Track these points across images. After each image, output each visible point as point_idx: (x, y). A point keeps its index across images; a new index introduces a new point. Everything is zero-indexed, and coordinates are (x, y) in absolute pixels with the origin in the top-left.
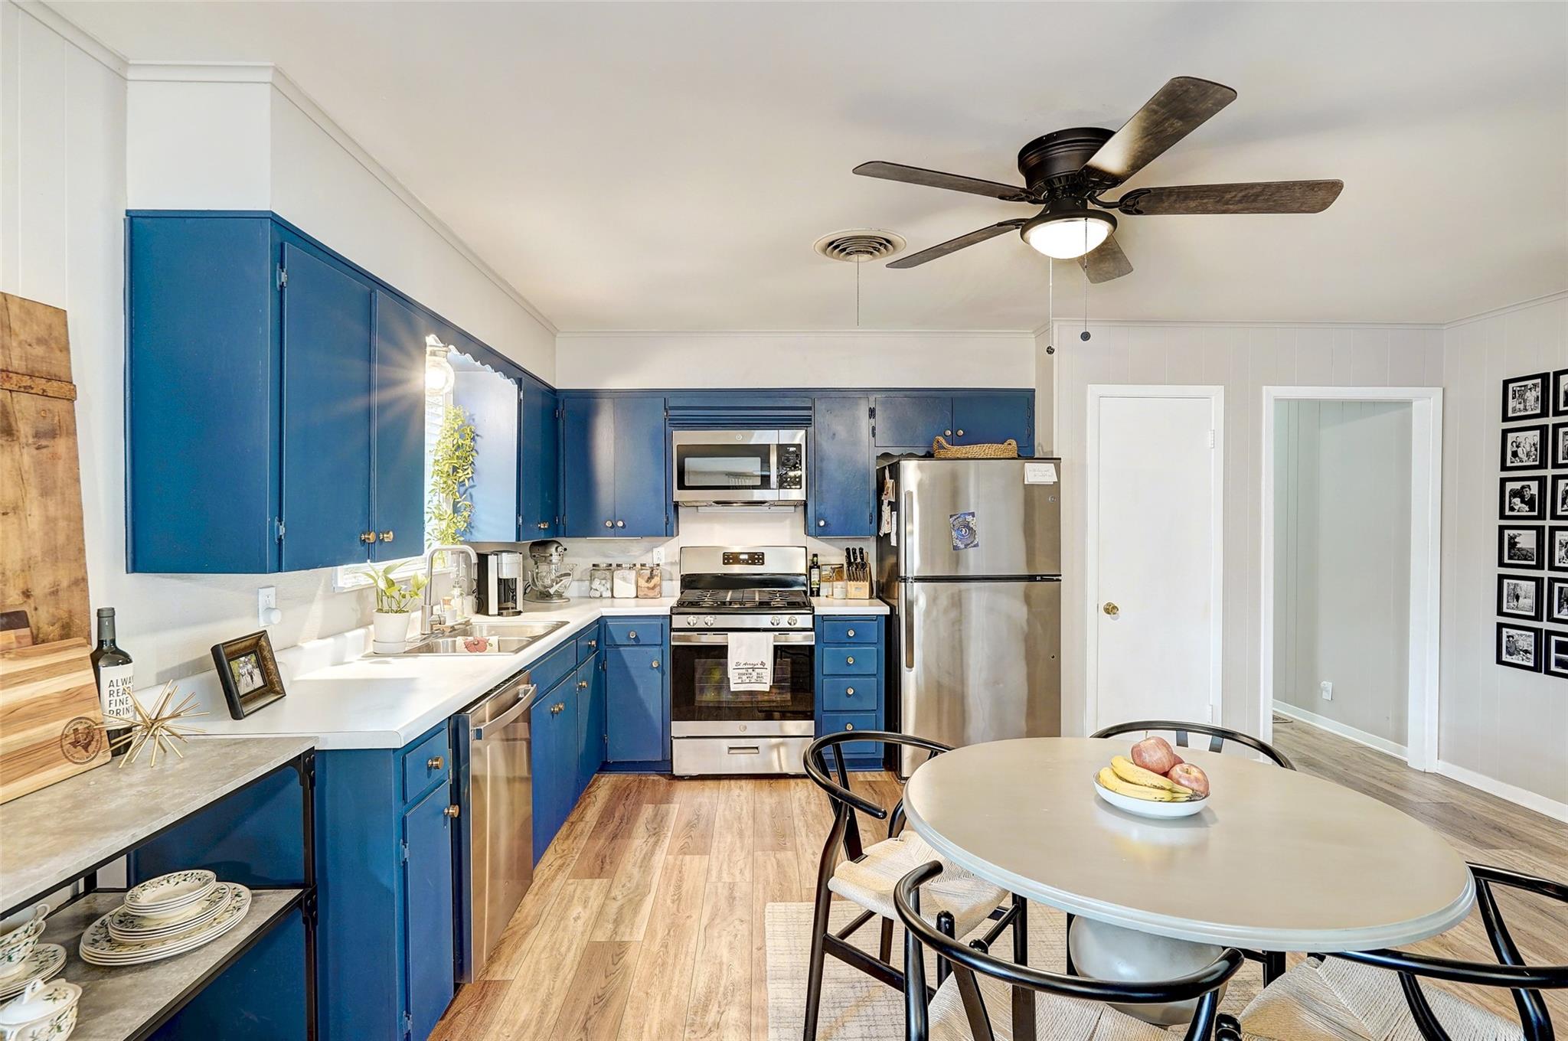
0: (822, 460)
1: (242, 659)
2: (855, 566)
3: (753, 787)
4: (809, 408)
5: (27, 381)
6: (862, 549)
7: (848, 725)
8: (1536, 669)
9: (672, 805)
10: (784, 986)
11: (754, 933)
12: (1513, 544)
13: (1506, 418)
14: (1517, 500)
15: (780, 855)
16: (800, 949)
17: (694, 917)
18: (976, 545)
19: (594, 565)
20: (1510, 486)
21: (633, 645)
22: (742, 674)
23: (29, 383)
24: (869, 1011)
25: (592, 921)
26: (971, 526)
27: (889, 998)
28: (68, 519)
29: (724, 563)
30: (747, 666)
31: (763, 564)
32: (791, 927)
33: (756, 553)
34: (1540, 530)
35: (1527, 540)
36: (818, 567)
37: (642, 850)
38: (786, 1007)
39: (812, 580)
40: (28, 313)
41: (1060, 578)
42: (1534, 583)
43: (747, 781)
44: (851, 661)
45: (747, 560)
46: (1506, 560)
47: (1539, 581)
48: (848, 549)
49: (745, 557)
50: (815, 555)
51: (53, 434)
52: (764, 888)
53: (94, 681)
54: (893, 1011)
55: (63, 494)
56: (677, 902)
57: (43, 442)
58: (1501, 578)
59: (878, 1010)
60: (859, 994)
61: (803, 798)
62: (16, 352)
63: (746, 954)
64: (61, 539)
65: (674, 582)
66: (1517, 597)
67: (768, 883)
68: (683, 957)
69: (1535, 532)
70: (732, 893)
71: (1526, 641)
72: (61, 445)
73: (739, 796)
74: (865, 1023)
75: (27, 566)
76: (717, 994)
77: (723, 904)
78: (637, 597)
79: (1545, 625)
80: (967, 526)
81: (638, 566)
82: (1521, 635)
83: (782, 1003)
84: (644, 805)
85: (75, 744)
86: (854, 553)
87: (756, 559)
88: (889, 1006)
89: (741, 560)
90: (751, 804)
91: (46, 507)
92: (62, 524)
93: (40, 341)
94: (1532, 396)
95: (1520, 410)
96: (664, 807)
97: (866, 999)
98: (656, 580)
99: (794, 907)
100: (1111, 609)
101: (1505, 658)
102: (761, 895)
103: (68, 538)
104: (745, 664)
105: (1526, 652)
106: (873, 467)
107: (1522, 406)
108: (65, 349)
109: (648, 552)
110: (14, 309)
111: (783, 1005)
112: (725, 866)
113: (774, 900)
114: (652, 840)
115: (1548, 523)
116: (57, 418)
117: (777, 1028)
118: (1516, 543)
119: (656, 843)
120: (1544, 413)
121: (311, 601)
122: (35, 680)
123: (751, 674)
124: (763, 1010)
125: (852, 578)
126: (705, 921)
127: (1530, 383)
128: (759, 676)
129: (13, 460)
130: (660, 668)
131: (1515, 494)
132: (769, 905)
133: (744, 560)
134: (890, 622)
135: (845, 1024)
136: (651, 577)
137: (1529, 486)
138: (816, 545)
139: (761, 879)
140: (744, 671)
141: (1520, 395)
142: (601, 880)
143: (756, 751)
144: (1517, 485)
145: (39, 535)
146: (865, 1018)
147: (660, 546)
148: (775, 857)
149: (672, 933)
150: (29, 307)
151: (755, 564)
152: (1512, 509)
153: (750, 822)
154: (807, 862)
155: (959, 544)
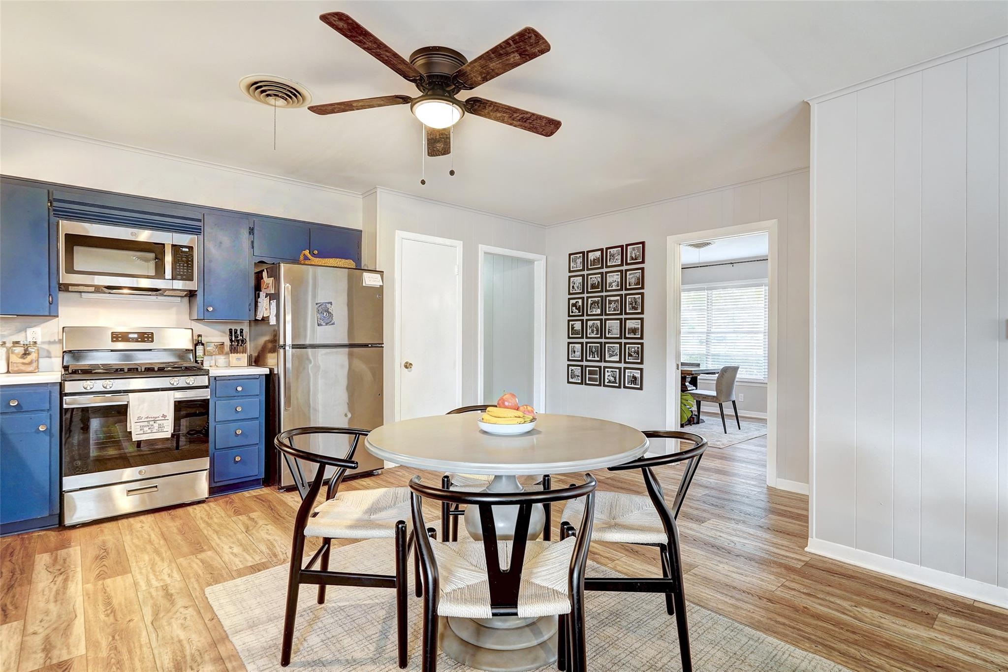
0: (210, 261)
2: (237, 342)
3: (153, 518)
4: (199, 220)
6: (243, 330)
7: (236, 458)
8: (581, 383)
9: (71, 550)
10: (246, 634)
11: (202, 611)
12: (573, 328)
13: (570, 271)
14: (574, 308)
15: (202, 556)
16: (248, 607)
17: (136, 619)
18: (333, 324)
20: (572, 302)
22: (142, 426)
24: (320, 625)
25: (13, 658)
26: (330, 311)
27: (331, 612)
29: (113, 341)
30: (148, 420)
31: (152, 341)
32: (234, 598)
33: (145, 333)
34: (582, 321)
35: (578, 326)
36: (203, 344)
37: (51, 589)
38: (254, 647)
39: (197, 354)
41: (383, 345)
42: (580, 345)
43: (146, 516)
44: (239, 409)
45: (137, 338)
46: (571, 336)
47: (582, 343)
48: (231, 330)
49: (136, 336)
50: (199, 336)
52: (197, 580)
54: (337, 619)
56: (113, 614)
58: (569, 343)
59: (326, 622)
60: (308, 618)
61: (203, 516)
63: (201, 627)
65: (53, 359)
66: (574, 352)
67: (199, 576)
68: (138, 650)
69: (580, 322)
70: (167, 591)
71: (578, 371)
73: (142, 527)
74: (320, 632)
76: (185, 662)
77: (162, 602)
78: (8, 372)
79: (585, 363)
80: (327, 311)
81: (9, 345)
82: (576, 369)
83: (250, 645)
84: (37, 556)
86: (236, 333)
87: (146, 337)
88: (332, 617)
89: (130, 338)
90: (157, 530)
94: (580, 261)
95: (575, 268)
96: (62, 553)
97: (314, 619)
98: (33, 356)
99: (231, 584)
100: (408, 366)
101: (571, 380)
102: (196, 586)
104: (147, 418)
105: (578, 376)
106: (253, 270)
107: (575, 266)
109: (20, 331)
111: (251, 646)
112: (151, 576)
113: (209, 585)
114: (60, 579)
115: (585, 318)
117: (253, 661)
118: (574, 327)
119: (66, 580)
120: (583, 270)
123: (152, 425)
124: (235, 656)
125: (233, 350)
126: (148, 618)
127: (578, 255)
128: (160, 426)
130: (49, 432)
131: (574, 305)
132: (208, 590)
133: (133, 339)
134: (271, 380)
135: (306, 639)
136: (26, 354)
137: (578, 302)
138: (200, 328)
139: (191, 575)
140: (146, 424)
141: (575, 261)
142: (10, 624)
143: (156, 489)
144: (574, 301)
146: (318, 630)
147: (35, 326)
148: (197, 559)
149: (117, 637)
151: (144, 341)
152: (572, 312)
153: (162, 542)
154: (227, 554)
155: (322, 323)
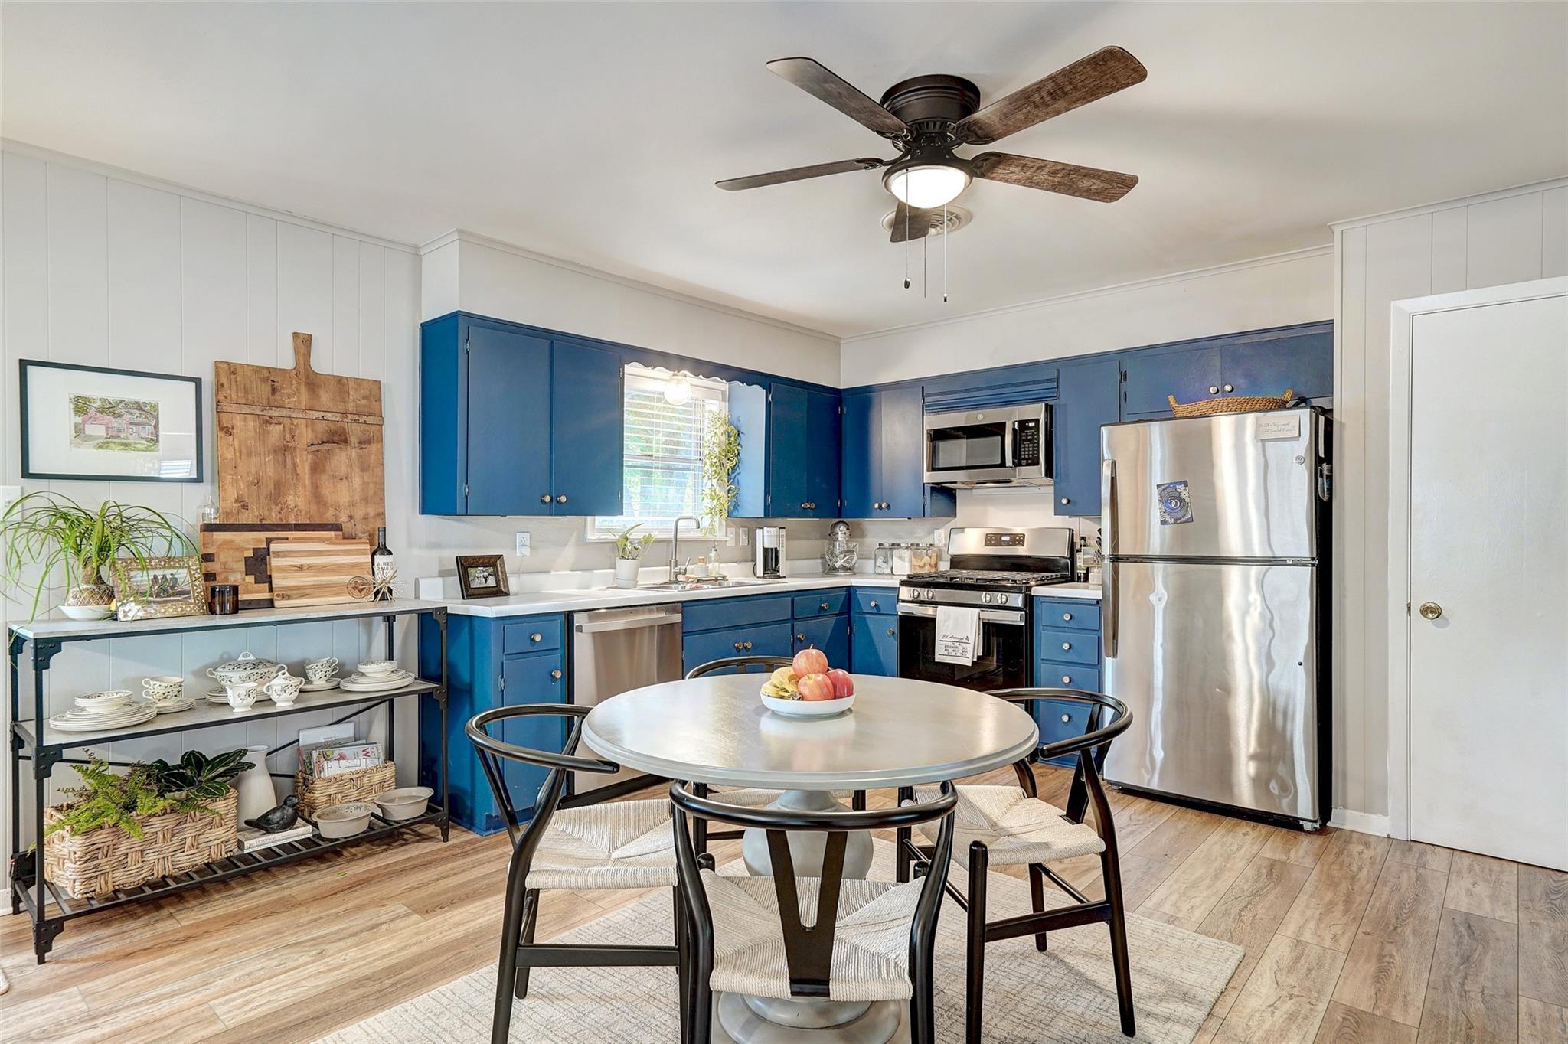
1: (482, 568)
5: (356, 417)
19: (880, 545)
21: (876, 614)
22: (948, 646)
23: (357, 418)
28: (376, 483)
30: (953, 640)
31: (1021, 546)
33: (1017, 535)
40: (359, 385)
45: (1008, 542)
49: (1007, 538)
51: (369, 442)
53: (370, 561)
55: (373, 471)
57: (364, 446)
62: (351, 404)
64: (371, 493)
72: (373, 447)
75: (352, 504)
85: (355, 588)
89: (1003, 541)
91: (363, 478)
92: (372, 485)
93: (364, 398)
103: (375, 492)
104: (952, 637)
108: (379, 400)
109: (929, 534)
110: (351, 384)
116: (371, 435)
121: (565, 545)
122: (339, 555)
123: (957, 647)
129: (347, 455)
130: (892, 634)
133: (1005, 541)
140: (950, 644)
145: (358, 490)
150: (358, 382)
155: (1168, 519)
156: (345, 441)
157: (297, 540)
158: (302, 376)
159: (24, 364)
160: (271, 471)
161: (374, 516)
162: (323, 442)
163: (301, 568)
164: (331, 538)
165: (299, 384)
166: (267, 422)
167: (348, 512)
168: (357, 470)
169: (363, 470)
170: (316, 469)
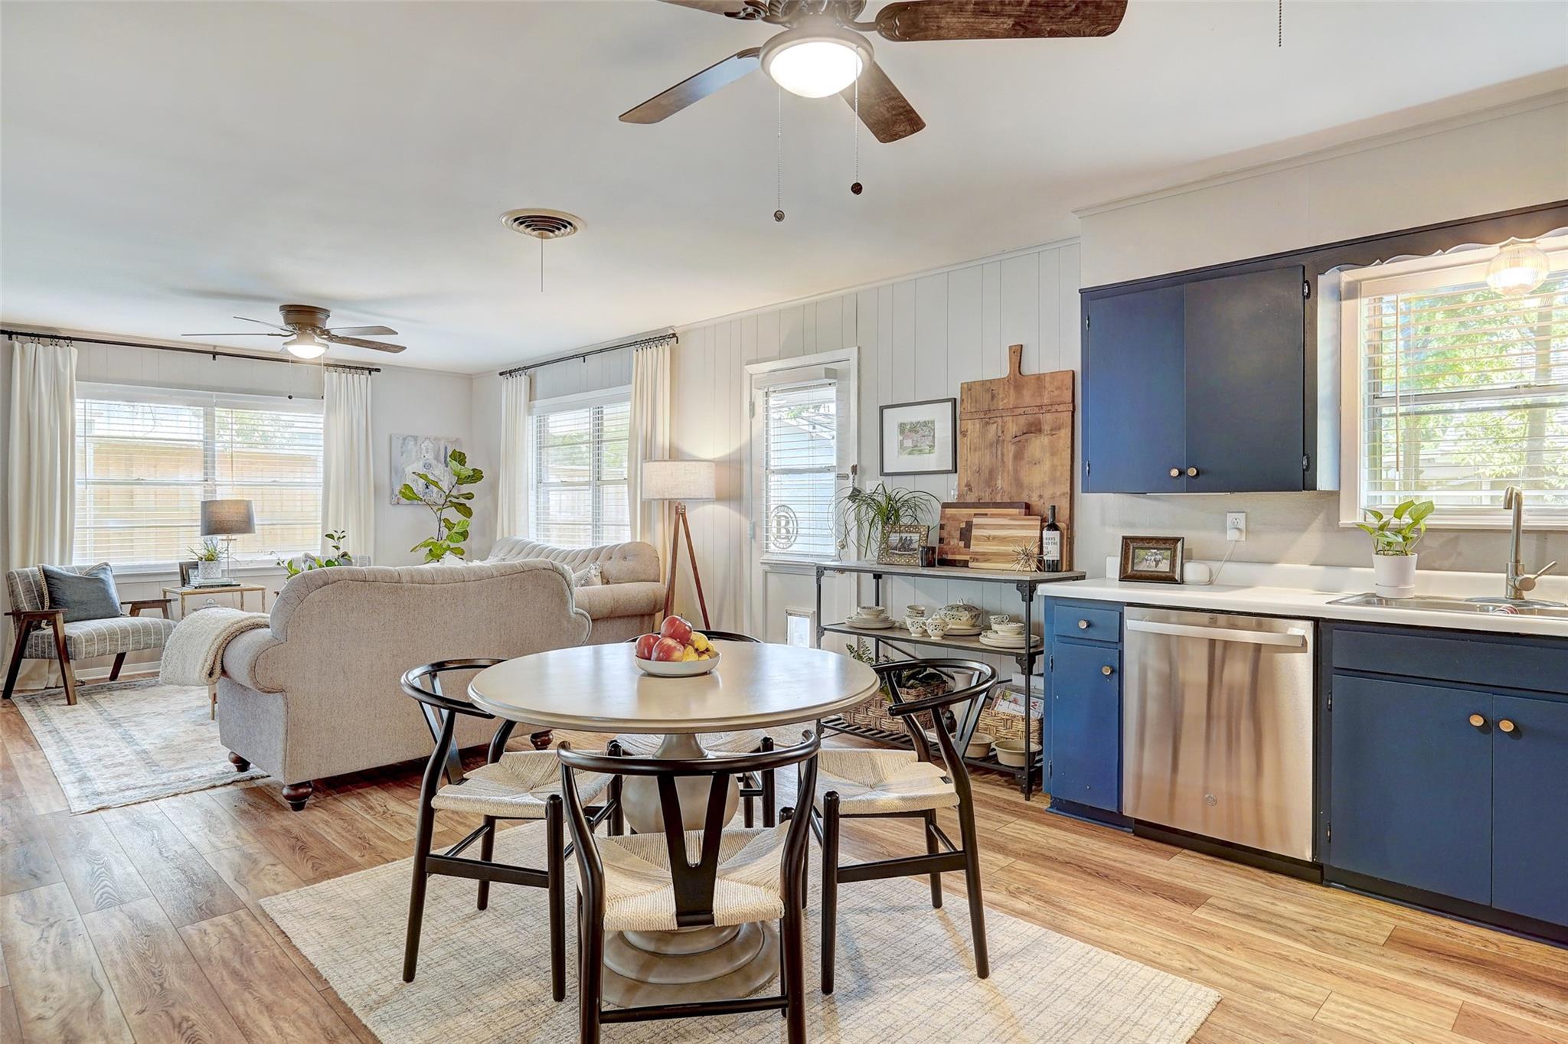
1: (1157, 551)
5: (1049, 407)
40: (1052, 377)
122: (1019, 529)
156: (1040, 431)
157: (993, 516)
158: (1011, 381)
159: (882, 409)
160: (988, 460)
161: (1060, 496)
162: (1024, 434)
163: (989, 538)
164: (1015, 515)
165: (1009, 388)
166: (988, 423)
167: (1038, 493)
168: (1048, 455)
169: (1053, 454)
170: (1018, 456)
